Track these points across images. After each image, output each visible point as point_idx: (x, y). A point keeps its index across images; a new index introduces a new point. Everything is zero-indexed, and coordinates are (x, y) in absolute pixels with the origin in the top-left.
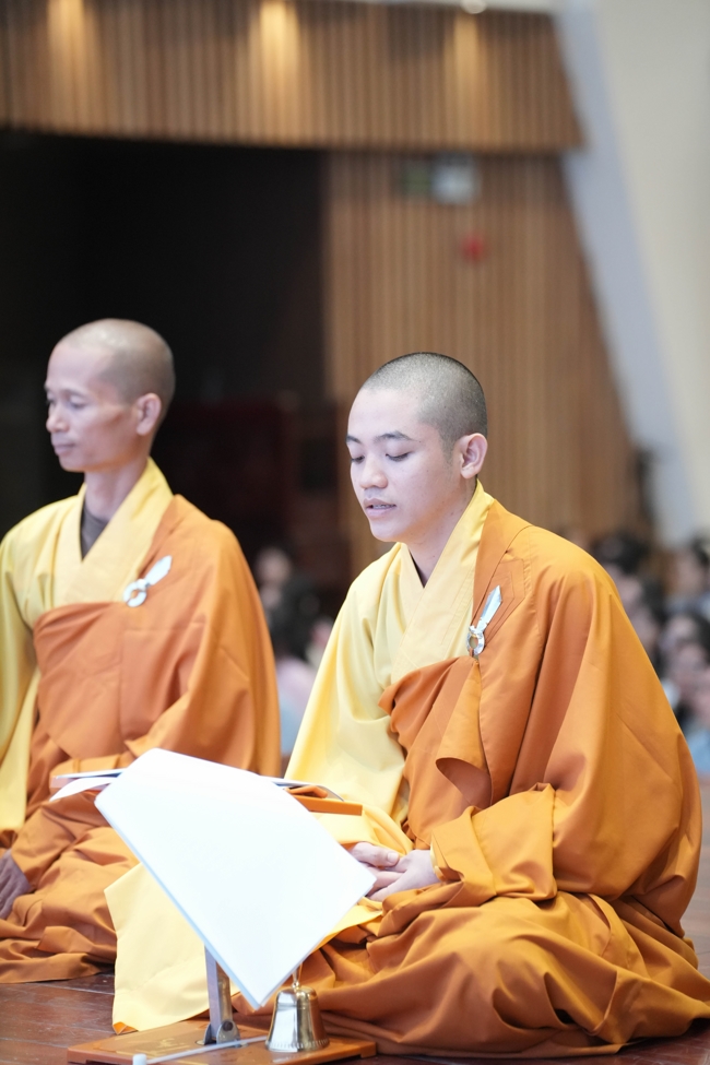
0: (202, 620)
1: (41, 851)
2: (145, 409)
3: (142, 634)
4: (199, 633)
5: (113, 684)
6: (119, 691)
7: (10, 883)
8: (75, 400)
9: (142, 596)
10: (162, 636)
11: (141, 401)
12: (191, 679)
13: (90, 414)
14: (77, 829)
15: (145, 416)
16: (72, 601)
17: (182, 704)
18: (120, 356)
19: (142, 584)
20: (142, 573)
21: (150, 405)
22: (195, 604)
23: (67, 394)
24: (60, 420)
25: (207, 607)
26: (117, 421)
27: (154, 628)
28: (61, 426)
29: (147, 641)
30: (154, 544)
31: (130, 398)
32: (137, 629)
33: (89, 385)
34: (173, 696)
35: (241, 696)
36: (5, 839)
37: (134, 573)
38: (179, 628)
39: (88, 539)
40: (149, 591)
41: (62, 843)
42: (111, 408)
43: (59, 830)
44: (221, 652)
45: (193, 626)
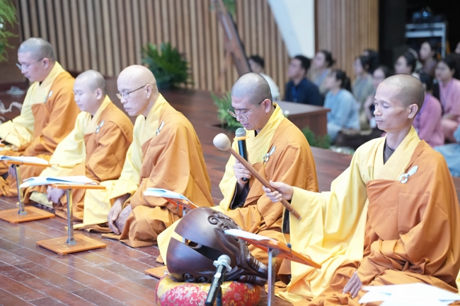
0: (429, 193)
1: (368, 274)
2: (412, 109)
3: (406, 195)
4: (427, 198)
5: (395, 212)
6: (397, 214)
7: (357, 284)
8: (385, 105)
9: (406, 180)
10: (413, 196)
11: (411, 106)
12: (424, 215)
13: (390, 110)
14: (381, 268)
15: (412, 111)
16: (380, 178)
17: (420, 226)
18: (404, 89)
19: (406, 175)
20: (406, 171)
21: (414, 108)
22: (426, 185)
23: (382, 102)
24: (379, 112)
25: (431, 188)
26: (400, 113)
27: (410, 193)
28: (378, 114)
29: (408, 197)
30: (411, 160)
31: (406, 105)
32: (404, 192)
33: (391, 100)
34: (417, 221)
35: (444, 223)
36: (356, 264)
37: (403, 171)
38: (420, 194)
39: (386, 155)
40: (409, 178)
41: (376, 273)
42: (399, 109)
43: (374, 268)
44: (436, 205)
45: (425, 195)
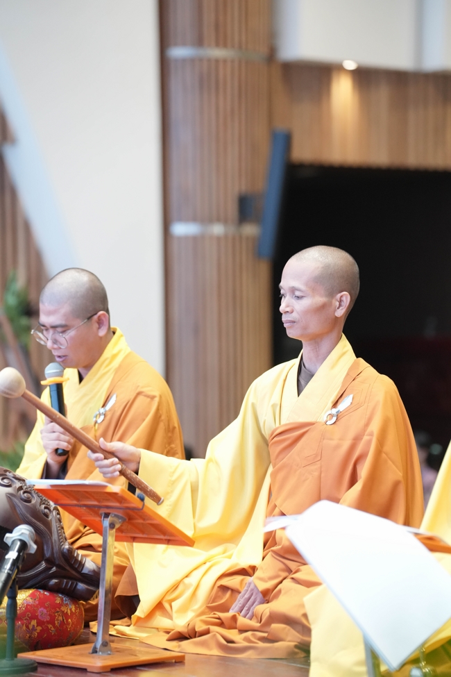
0: (371, 434)
1: (271, 578)
2: (341, 301)
3: (334, 443)
4: (369, 442)
5: (316, 474)
6: (320, 478)
7: (253, 598)
8: (297, 293)
9: (334, 419)
10: (346, 445)
11: (338, 296)
12: (364, 471)
13: (306, 303)
14: (292, 565)
15: (340, 305)
16: (292, 421)
17: (358, 487)
18: (327, 267)
19: (334, 411)
20: (335, 405)
21: (344, 299)
22: (367, 425)
23: (293, 290)
24: (287, 306)
25: (375, 427)
26: (323, 307)
27: (341, 439)
28: (288, 309)
29: (337, 447)
30: (343, 386)
31: (331, 294)
32: (331, 439)
33: (306, 284)
34: (353, 481)
35: (396, 485)
36: (250, 571)
37: (330, 405)
38: (357, 439)
39: (302, 382)
40: (339, 416)
41: (284, 574)
42: (320, 300)
43: (282, 566)
44: (384, 455)
45: (366, 438)
